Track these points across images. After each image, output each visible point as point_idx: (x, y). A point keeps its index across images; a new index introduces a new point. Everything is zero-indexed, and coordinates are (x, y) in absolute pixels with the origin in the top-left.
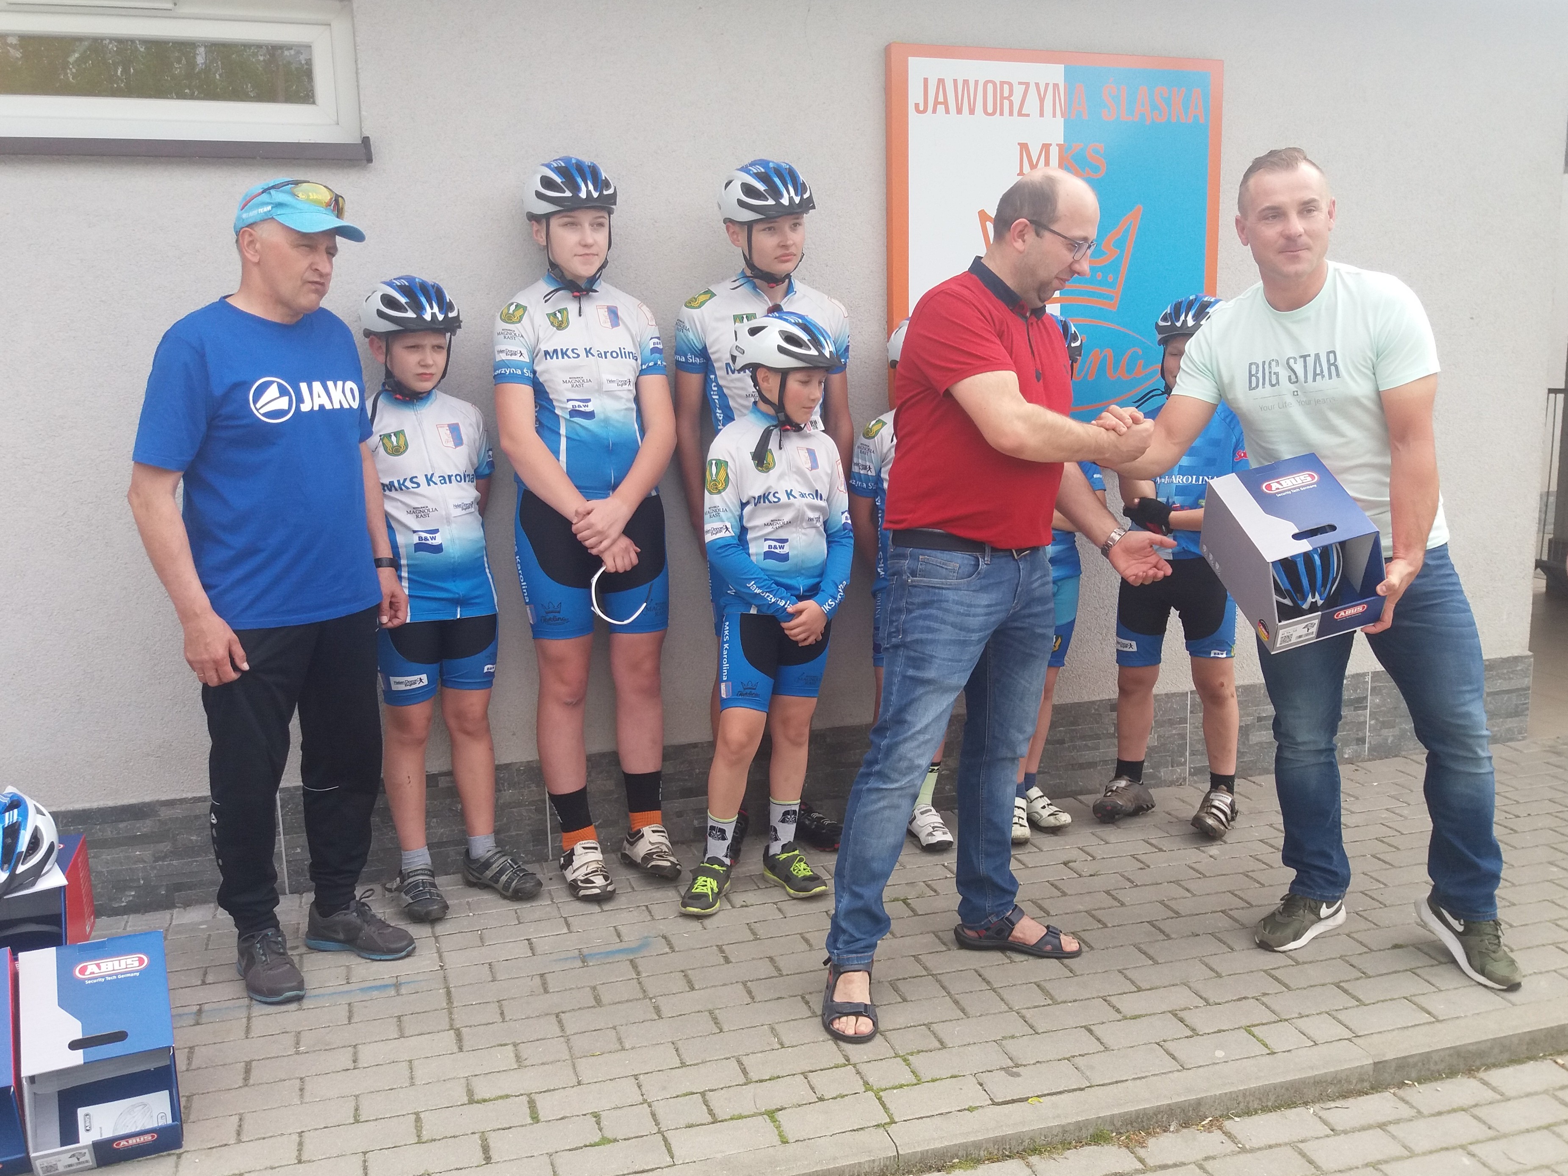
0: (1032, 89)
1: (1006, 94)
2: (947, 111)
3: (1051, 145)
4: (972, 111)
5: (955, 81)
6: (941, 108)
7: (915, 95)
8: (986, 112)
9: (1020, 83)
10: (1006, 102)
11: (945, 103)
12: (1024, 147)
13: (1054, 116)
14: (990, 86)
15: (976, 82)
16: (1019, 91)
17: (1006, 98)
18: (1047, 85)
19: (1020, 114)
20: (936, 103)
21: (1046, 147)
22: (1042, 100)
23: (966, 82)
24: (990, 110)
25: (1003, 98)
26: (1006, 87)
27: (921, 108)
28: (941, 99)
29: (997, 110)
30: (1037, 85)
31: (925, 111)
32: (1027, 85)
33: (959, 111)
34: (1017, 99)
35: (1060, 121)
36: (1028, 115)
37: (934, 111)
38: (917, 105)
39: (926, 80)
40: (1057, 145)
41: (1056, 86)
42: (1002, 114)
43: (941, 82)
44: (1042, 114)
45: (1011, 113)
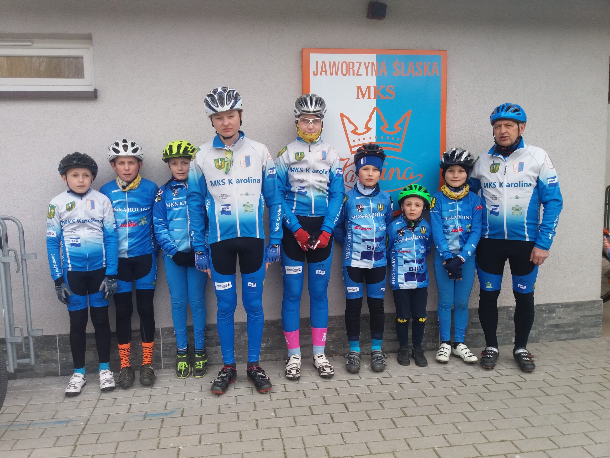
0: (363, 64)
1: (351, 66)
2: (326, 74)
3: (371, 86)
4: (337, 74)
5: (330, 62)
6: (324, 73)
7: (313, 68)
9: (357, 62)
10: (351, 70)
11: (326, 71)
12: (359, 88)
13: (372, 75)
14: (344, 64)
15: (339, 62)
16: (357, 66)
17: (351, 68)
18: (369, 63)
19: (357, 74)
20: (322, 71)
21: (369, 88)
22: (367, 69)
23: (334, 63)
24: (344, 73)
26: (351, 64)
27: (315, 73)
28: (324, 69)
29: (348, 73)
30: (365, 63)
31: (317, 74)
32: (360, 63)
33: (331, 74)
34: (356, 69)
35: (375, 77)
36: (361, 75)
37: (321, 74)
38: (314, 72)
39: (317, 62)
40: (374, 86)
41: (373, 63)
42: (349, 75)
43: (324, 63)
44: (367, 74)
45: (354, 74)
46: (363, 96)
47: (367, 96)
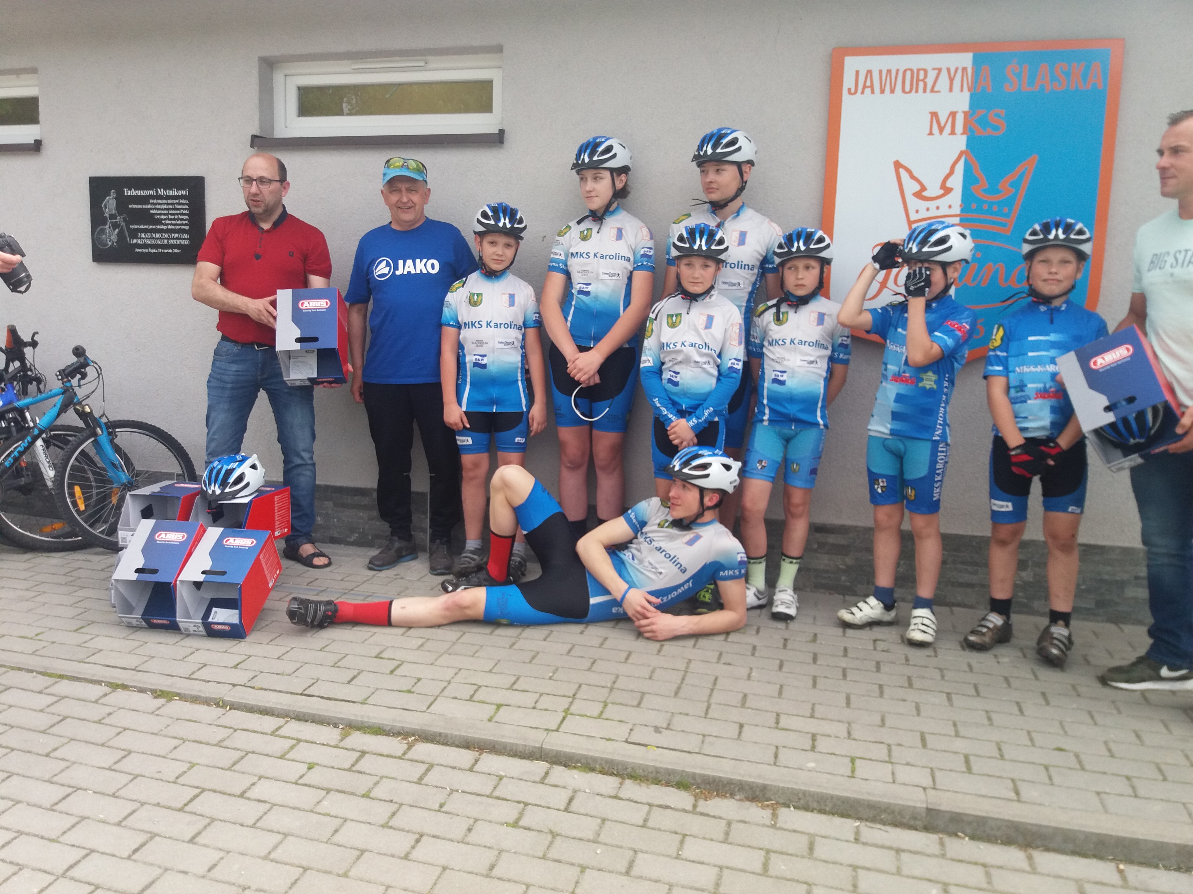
0: (944, 73)
1: (922, 76)
2: (873, 92)
3: (956, 112)
4: (892, 91)
5: (881, 71)
6: (868, 91)
7: (848, 82)
8: (904, 91)
9: (934, 69)
10: (921, 84)
11: (872, 87)
12: (934, 115)
13: (962, 90)
14: (908, 74)
15: (898, 71)
16: (932, 75)
17: (922, 80)
18: (957, 69)
19: (932, 91)
20: (865, 87)
21: (953, 115)
22: (952, 80)
23: (889, 72)
24: (907, 89)
25: (918, 80)
26: (922, 74)
27: (853, 91)
28: (868, 84)
29: (914, 88)
30: (948, 70)
31: (855, 93)
32: (940, 70)
33: (882, 91)
34: (930, 81)
35: (966, 95)
36: (939, 92)
37: (863, 93)
38: (849, 90)
39: (857, 73)
40: (964, 112)
41: (964, 69)
42: (917, 91)
43: (869, 72)
44: (951, 90)
45: (925, 91)
46: (941, 130)
47: (948, 129)
